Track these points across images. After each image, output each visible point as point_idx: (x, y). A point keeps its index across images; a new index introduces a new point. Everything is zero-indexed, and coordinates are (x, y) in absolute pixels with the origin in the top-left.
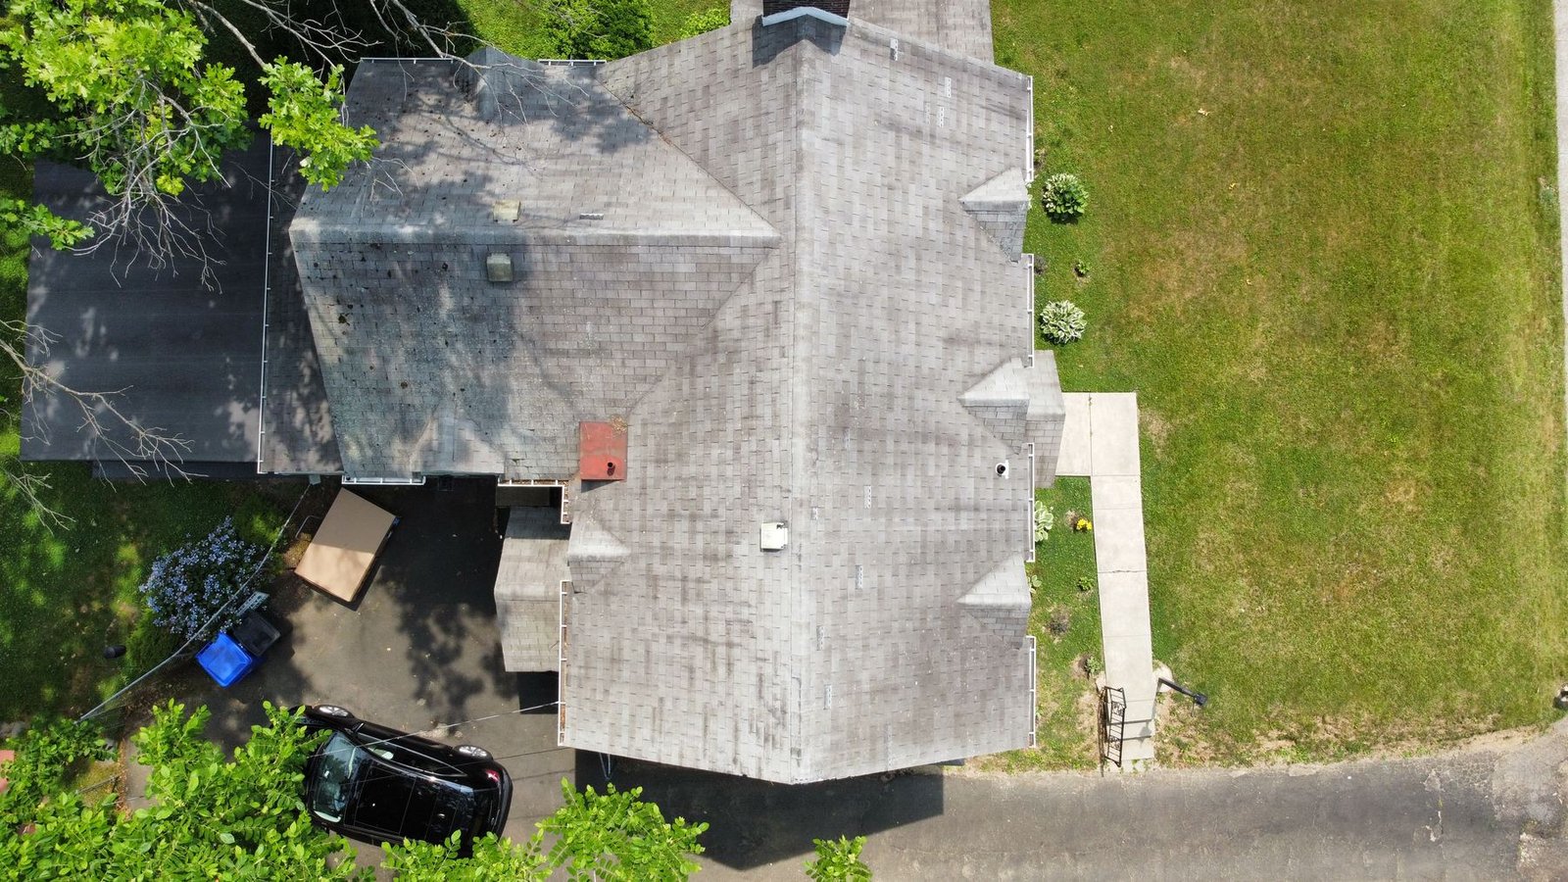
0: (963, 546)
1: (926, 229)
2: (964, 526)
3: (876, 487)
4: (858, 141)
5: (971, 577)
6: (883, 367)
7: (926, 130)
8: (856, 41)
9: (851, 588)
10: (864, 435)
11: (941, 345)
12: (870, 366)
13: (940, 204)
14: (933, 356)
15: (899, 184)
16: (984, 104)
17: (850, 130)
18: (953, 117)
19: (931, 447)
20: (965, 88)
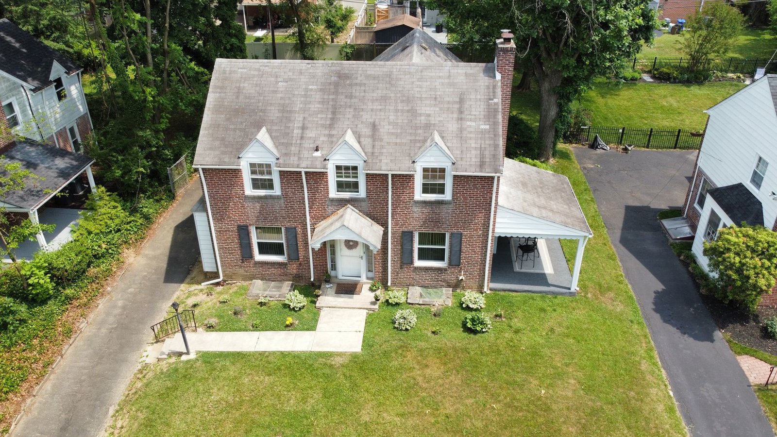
0: (287, 131)
1: (421, 115)
2: (295, 131)
3: (316, 91)
4: (452, 85)
5: (274, 134)
6: (362, 94)
7: (463, 116)
8: (491, 84)
9: (279, 79)
10: (337, 85)
11: (372, 120)
12: (363, 88)
13: (433, 122)
14: (367, 117)
15: (437, 103)
16: (482, 146)
17: (455, 81)
18: (473, 130)
19: (330, 116)
20: (487, 136)
